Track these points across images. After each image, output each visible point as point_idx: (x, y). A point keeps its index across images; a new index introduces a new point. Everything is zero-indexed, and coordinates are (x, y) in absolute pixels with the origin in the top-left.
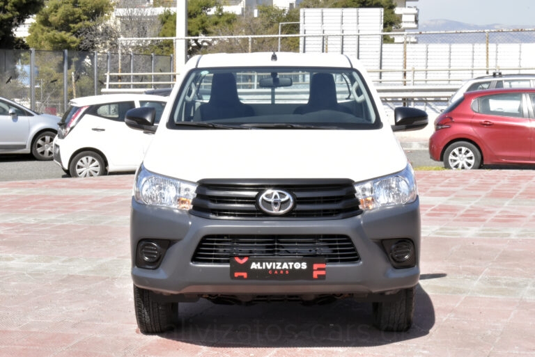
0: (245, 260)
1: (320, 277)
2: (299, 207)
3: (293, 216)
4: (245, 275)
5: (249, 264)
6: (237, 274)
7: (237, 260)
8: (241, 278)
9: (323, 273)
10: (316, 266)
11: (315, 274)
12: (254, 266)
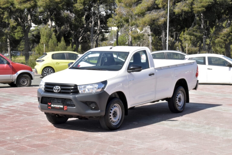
0: (50, 104)
1: (66, 110)
2: (62, 91)
3: (61, 93)
4: (50, 108)
5: (51, 105)
6: (49, 107)
7: (49, 103)
8: (49, 108)
9: (66, 109)
10: (65, 107)
11: (65, 109)
12: (52, 106)
